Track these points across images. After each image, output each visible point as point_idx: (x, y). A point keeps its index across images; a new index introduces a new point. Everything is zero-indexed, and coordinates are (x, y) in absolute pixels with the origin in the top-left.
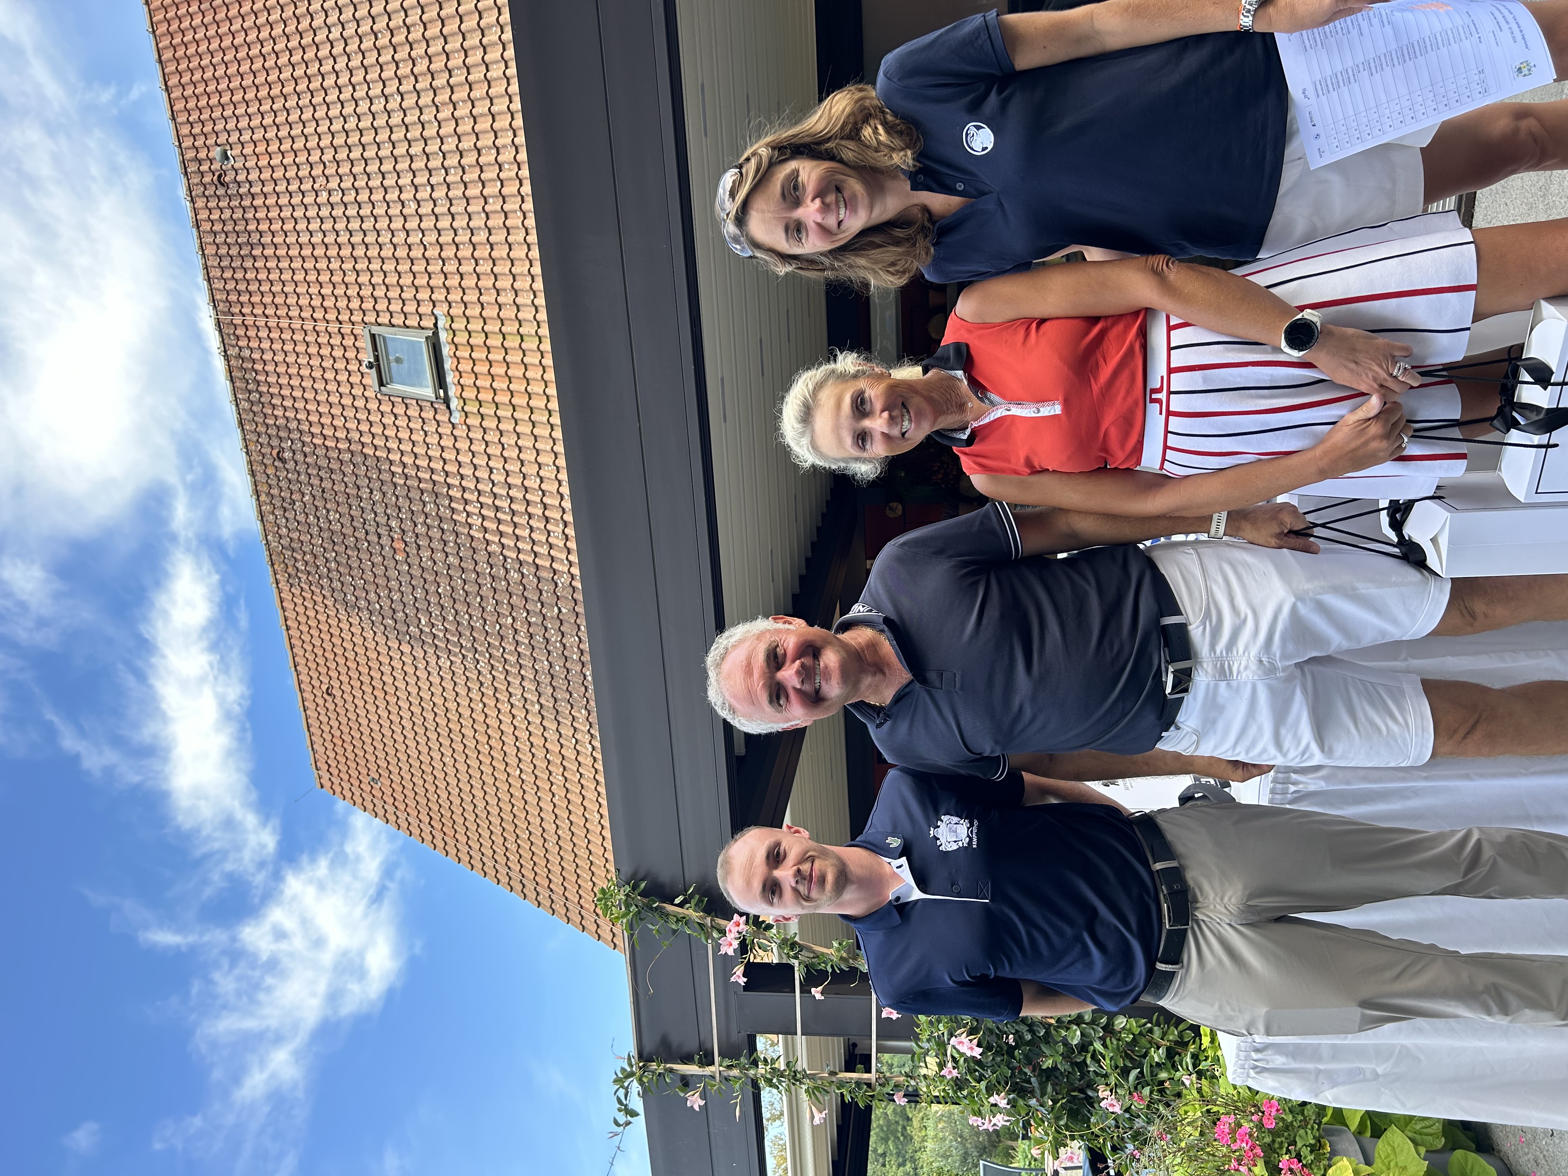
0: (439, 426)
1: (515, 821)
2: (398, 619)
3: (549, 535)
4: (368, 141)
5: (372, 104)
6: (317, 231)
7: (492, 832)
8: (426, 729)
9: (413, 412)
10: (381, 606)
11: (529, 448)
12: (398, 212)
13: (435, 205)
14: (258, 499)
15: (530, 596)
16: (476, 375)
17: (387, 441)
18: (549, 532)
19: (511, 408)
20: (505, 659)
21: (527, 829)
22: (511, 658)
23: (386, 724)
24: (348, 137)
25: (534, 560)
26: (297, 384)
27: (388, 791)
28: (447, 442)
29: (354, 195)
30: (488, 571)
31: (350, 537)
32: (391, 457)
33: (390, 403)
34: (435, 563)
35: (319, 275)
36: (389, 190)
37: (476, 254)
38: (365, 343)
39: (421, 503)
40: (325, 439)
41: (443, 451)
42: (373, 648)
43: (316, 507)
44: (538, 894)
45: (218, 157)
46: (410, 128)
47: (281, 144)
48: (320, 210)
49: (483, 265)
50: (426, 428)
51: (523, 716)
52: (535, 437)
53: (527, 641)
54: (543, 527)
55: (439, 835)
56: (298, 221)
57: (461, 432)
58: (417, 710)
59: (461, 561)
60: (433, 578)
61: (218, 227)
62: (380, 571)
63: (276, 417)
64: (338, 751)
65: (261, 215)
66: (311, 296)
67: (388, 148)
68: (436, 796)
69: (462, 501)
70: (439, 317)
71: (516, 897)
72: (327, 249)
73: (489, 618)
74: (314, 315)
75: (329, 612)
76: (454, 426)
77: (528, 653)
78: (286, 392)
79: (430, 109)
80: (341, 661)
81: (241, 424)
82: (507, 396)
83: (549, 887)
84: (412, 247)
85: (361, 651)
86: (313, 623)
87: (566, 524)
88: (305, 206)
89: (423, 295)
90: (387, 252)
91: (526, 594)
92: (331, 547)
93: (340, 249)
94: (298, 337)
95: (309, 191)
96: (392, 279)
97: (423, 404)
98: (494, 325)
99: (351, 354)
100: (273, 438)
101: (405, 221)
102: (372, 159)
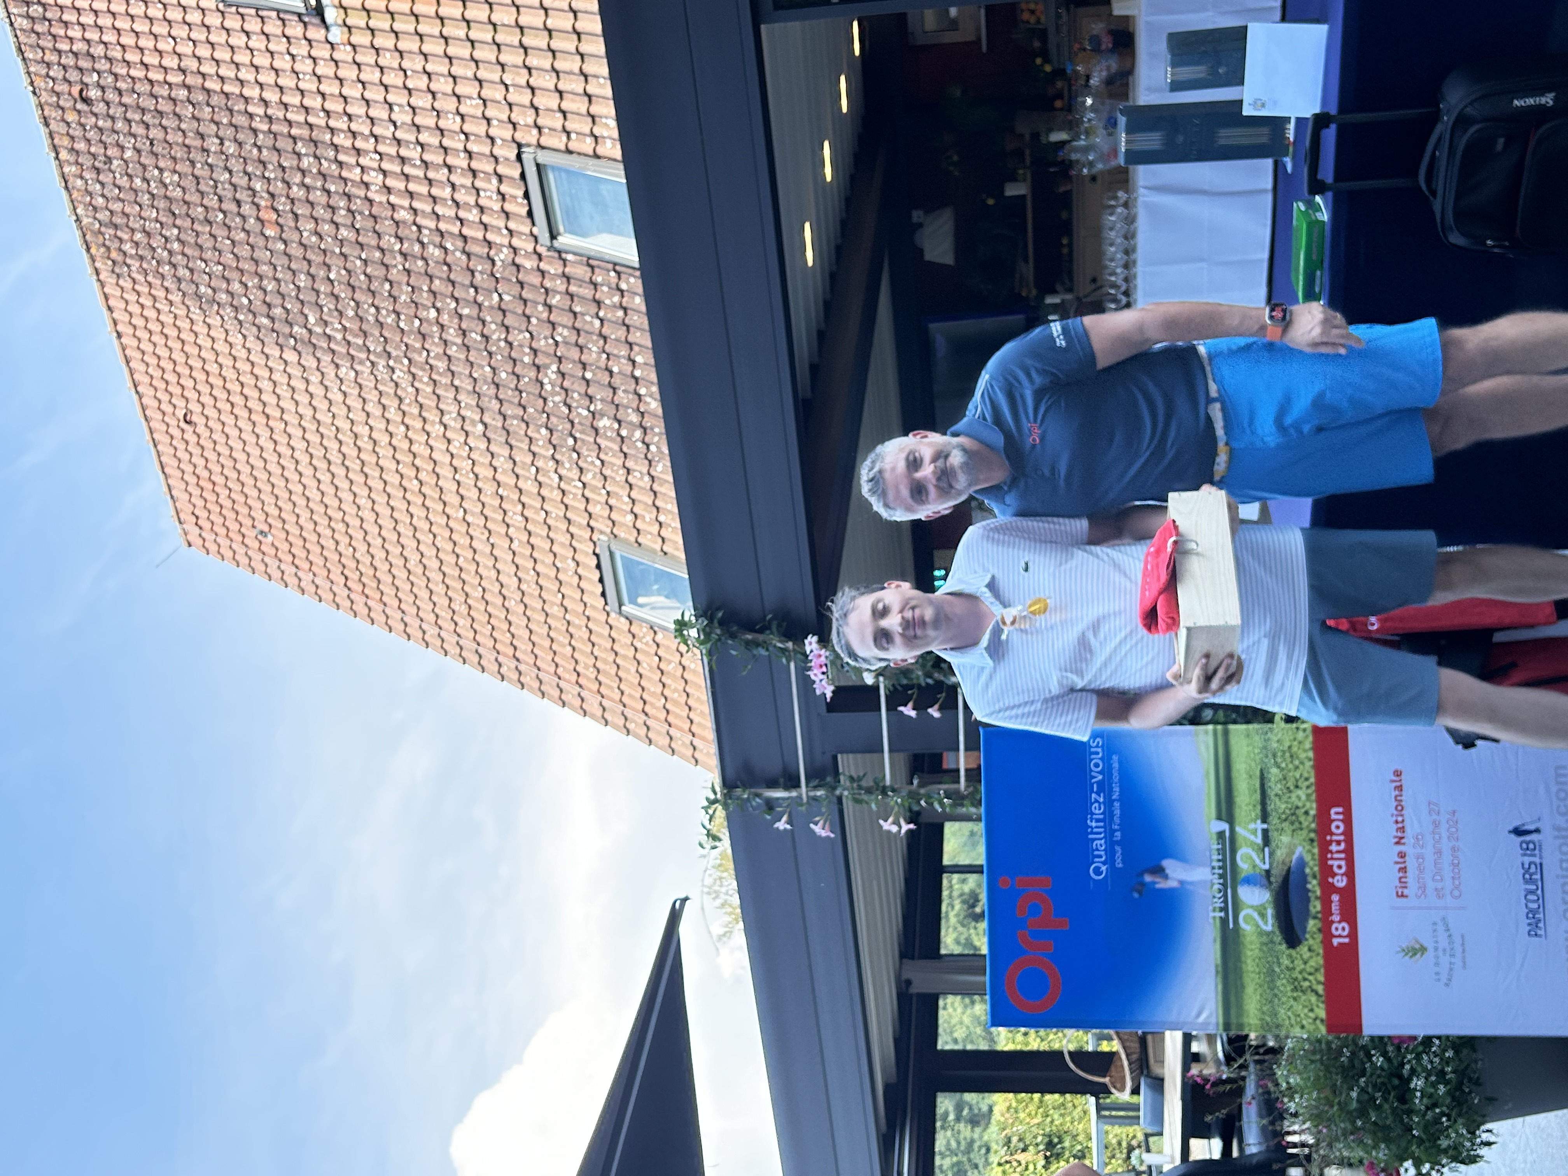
0: (311, 47)
1: (463, 575)
2: (276, 317)
3: (478, 194)
8: (330, 463)
9: (274, 27)
10: (250, 300)
11: (443, 75)
14: (57, 158)
15: (458, 280)
17: (238, 69)
18: (478, 190)
19: (413, 19)
20: (431, 366)
21: (479, 585)
22: (439, 365)
25: (460, 231)
27: (284, 547)
28: (325, 70)
30: (397, 247)
31: (196, 205)
32: (246, 92)
33: (239, 17)
34: (322, 239)
39: (295, 157)
40: (147, 69)
41: (320, 82)
42: (244, 357)
43: (144, 166)
44: (500, 665)
50: (294, 52)
51: (462, 441)
52: (451, 59)
53: (459, 341)
54: (469, 184)
57: (344, 54)
58: (314, 439)
59: (358, 234)
60: (320, 259)
62: (244, 251)
63: (71, 40)
64: (208, 498)
68: (351, 549)
69: (354, 152)
71: (470, 670)
73: (404, 311)
75: (177, 312)
76: (333, 47)
77: (463, 356)
80: (200, 376)
81: (20, 50)
83: (514, 656)
85: (227, 362)
86: (155, 327)
87: (500, 178)
91: (452, 276)
92: (170, 222)
97: (286, 16)
100: (70, 70)
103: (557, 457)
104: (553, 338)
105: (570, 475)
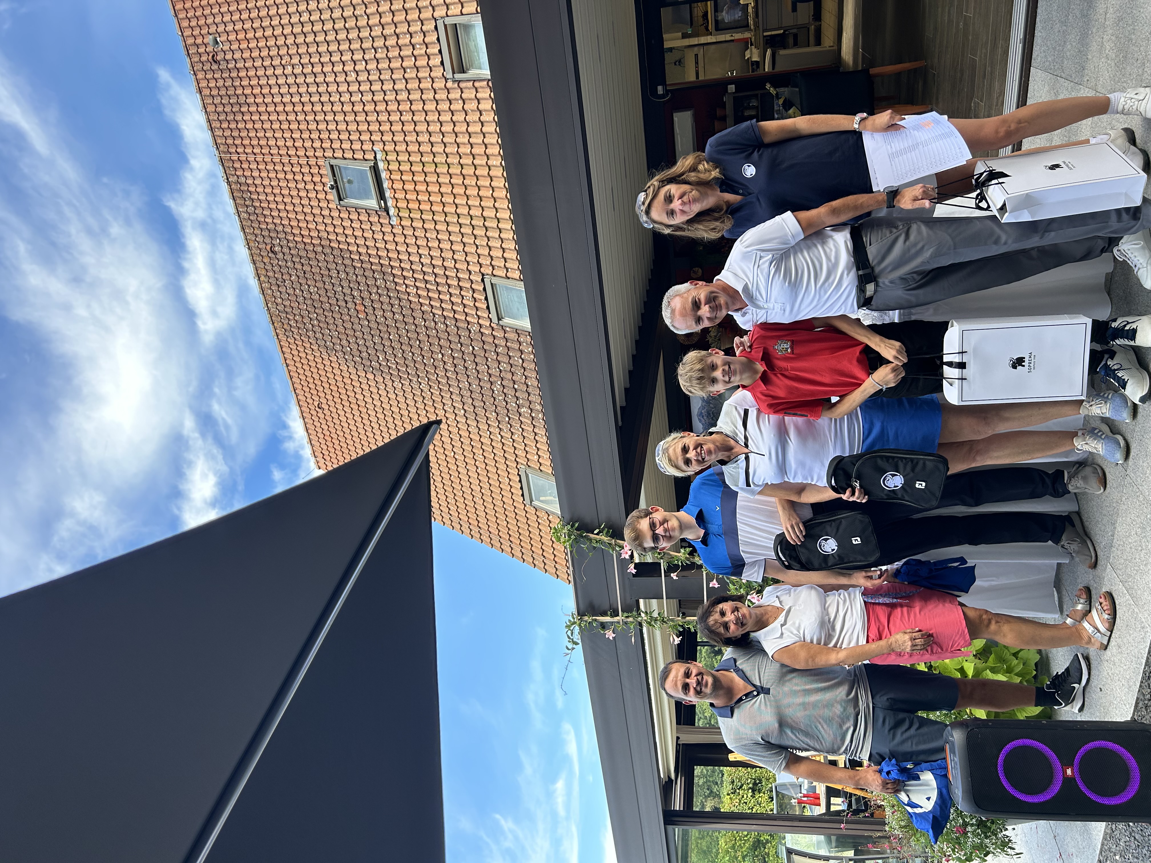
0: (382, 226)
1: (453, 485)
2: (363, 357)
3: (463, 298)
4: (318, 30)
6: (286, 94)
7: (437, 493)
8: (388, 428)
9: (364, 218)
10: (351, 349)
11: (446, 240)
12: (343, 80)
13: (369, 75)
14: (259, 280)
15: (452, 339)
16: (406, 191)
17: (347, 237)
18: (463, 297)
19: (432, 213)
20: (439, 381)
21: (461, 490)
22: (443, 381)
24: (303, 27)
25: (454, 316)
26: (281, 200)
28: (389, 238)
29: (311, 68)
30: (423, 323)
31: (325, 303)
32: (350, 248)
33: (347, 212)
34: (386, 319)
35: (290, 124)
36: (335, 64)
37: (400, 108)
38: (326, 171)
39: (374, 279)
40: (303, 238)
41: (386, 244)
42: (348, 376)
43: (301, 284)
44: (471, 530)
45: (211, 43)
46: (347, 20)
47: (255, 32)
48: (287, 79)
49: (406, 115)
50: (374, 229)
51: (453, 418)
52: (449, 232)
53: (453, 369)
54: (458, 293)
56: (272, 87)
57: (398, 230)
59: (404, 317)
60: (385, 329)
61: (215, 92)
62: (348, 325)
63: (267, 223)
64: (329, 445)
65: (245, 83)
66: (285, 139)
67: (333, 34)
69: (402, 277)
70: (377, 152)
72: (294, 106)
73: (426, 355)
74: (289, 152)
75: (315, 354)
76: (392, 227)
77: (454, 377)
78: (273, 206)
79: (361, 7)
80: (327, 386)
81: (243, 229)
82: (428, 205)
83: (478, 525)
84: (355, 104)
85: (339, 379)
86: (304, 361)
87: (474, 291)
88: (276, 76)
89: (365, 137)
90: (337, 108)
91: (449, 338)
92: (313, 311)
93: (303, 106)
94: (278, 168)
95: (278, 66)
96: (342, 127)
97: (370, 212)
98: (416, 157)
99: (317, 179)
100: (266, 238)
101: (349, 86)
102: (322, 42)
103: (500, 426)
104: (499, 368)
105: (506, 435)
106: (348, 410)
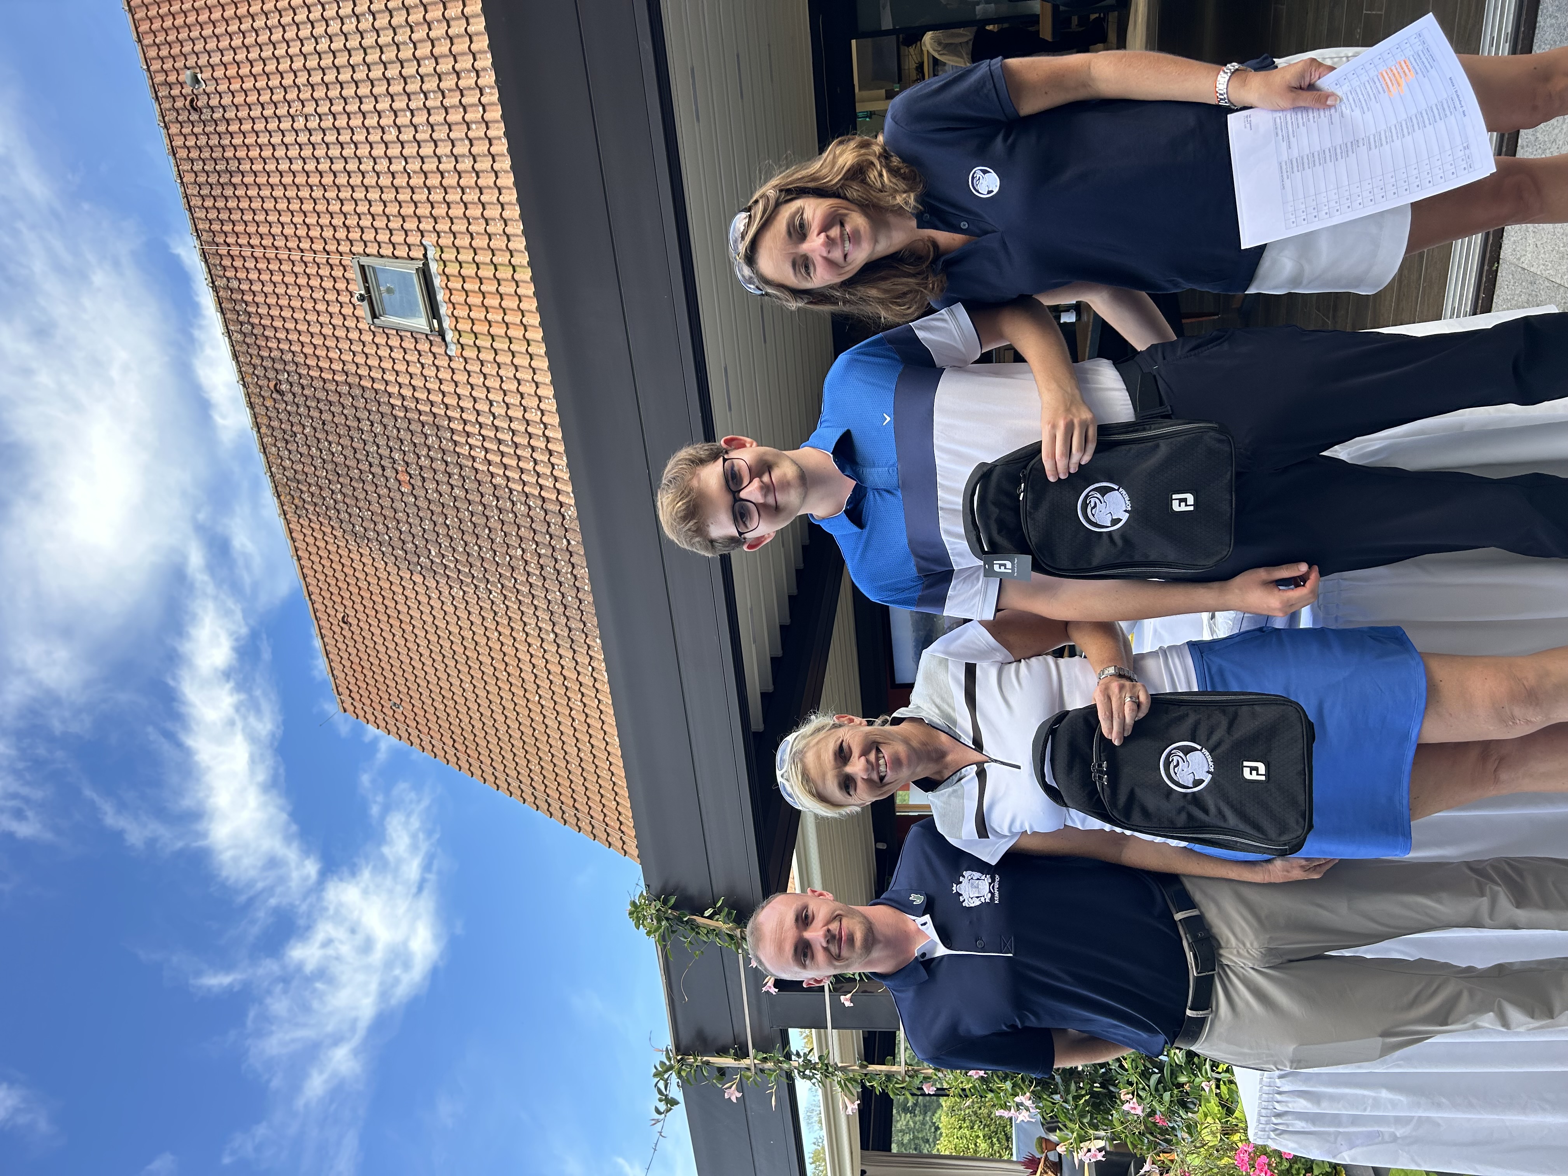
0: (435, 358)
1: (537, 745)
2: (408, 550)
3: (553, 468)
4: (342, 64)
5: (343, 24)
6: (296, 158)
7: (515, 755)
8: (444, 656)
9: (409, 344)
10: (390, 537)
11: (529, 380)
12: (378, 138)
13: (416, 132)
14: (259, 431)
15: (538, 528)
16: (469, 306)
17: (384, 373)
19: (507, 340)
20: (517, 590)
21: (549, 751)
22: (523, 589)
23: (404, 651)
24: (320, 59)
25: (540, 493)
26: (289, 316)
27: (411, 715)
28: (445, 374)
29: (332, 120)
30: (494, 503)
31: (354, 469)
32: (389, 389)
33: (385, 336)
34: (441, 495)
35: (302, 203)
36: (368, 116)
37: (462, 182)
38: (354, 274)
39: (423, 436)
40: (322, 371)
42: (385, 578)
43: (318, 439)
44: (564, 812)
45: (189, 81)
46: (384, 49)
47: (252, 67)
48: (297, 136)
49: (470, 193)
50: (423, 361)
51: (539, 645)
52: (534, 370)
53: (538, 573)
54: (547, 460)
55: (463, 757)
56: (277, 148)
57: (458, 364)
58: (434, 639)
59: (467, 493)
60: (440, 510)
61: (194, 154)
62: (387, 503)
63: (270, 349)
64: (358, 677)
65: (237, 141)
66: (295, 225)
67: (363, 71)
68: (458, 720)
69: (464, 434)
70: (429, 248)
71: (542, 815)
72: (308, 177)
73: (498, 549)
74: (301, 245)
75: (339, 543)
76: (450, 359)
77: (540, 584)
78: (278, 324)
79: (404, 30)
80: (355, 590)
81: (235, 356)
82: (502, 328)
83: (574, 806)
84: (396, 175)
85: (374, 581)
86: (324, 553)
88: (282, 131)
89: (411, 225)
90: (370, 180)
91: (533, 526)
92: (335, 479)
93: (322, 177)
94: (286, 267)
95: (285, 116)
96: (377, 208)
97: (418, 336)
98: (485, 256)
99: (341, 285)
100: (269, 370)
101: (387, 148)
102: (348, 82)
106: (386, 628)
